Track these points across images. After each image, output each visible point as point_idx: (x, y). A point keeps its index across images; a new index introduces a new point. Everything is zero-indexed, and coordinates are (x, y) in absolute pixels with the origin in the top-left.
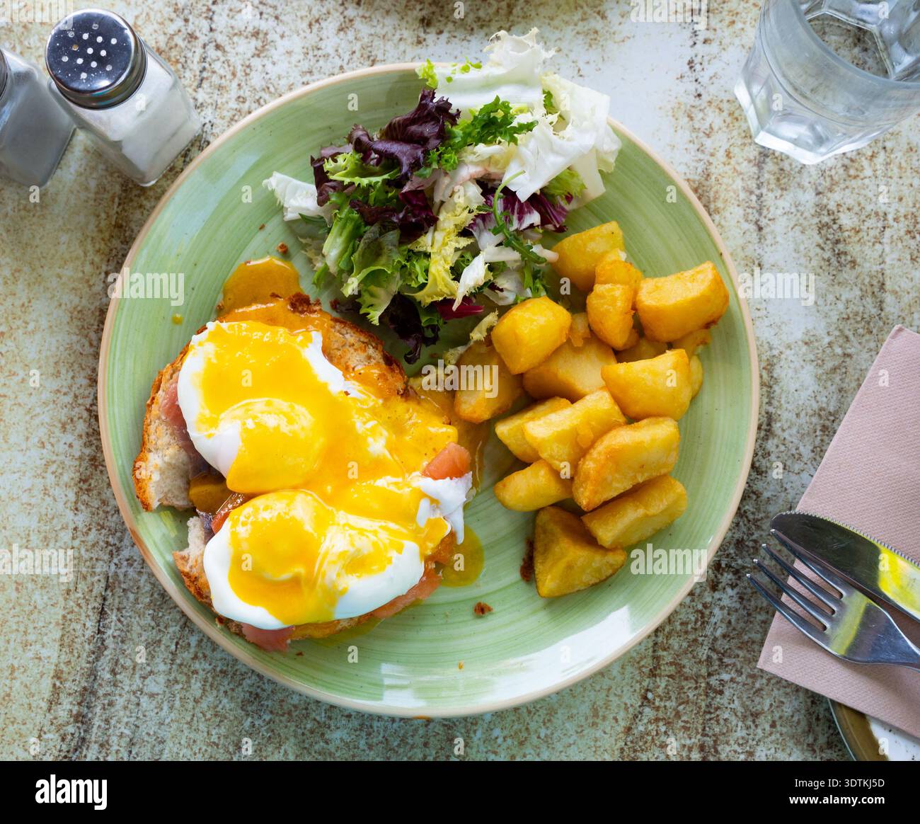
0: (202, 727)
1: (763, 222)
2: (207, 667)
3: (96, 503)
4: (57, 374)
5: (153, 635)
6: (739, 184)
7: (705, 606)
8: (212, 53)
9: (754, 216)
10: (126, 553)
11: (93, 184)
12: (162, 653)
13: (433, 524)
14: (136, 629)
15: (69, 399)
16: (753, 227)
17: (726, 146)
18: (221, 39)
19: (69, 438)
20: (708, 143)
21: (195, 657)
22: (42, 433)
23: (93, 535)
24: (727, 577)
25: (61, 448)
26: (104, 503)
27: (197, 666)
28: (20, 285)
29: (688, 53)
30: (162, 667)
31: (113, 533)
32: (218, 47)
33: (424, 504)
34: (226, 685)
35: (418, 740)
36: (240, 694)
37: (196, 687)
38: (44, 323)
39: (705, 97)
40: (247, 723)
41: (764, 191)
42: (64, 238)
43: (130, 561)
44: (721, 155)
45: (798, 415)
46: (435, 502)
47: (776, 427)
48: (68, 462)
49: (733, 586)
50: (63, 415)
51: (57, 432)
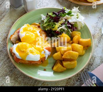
0: (3, 71)
1: (100, 42)
2: (8, 65)
3: (4, 42)
4: (7, 27)
5: (3, 59)
6: (98, 37)
7: (75, 83)
8: (41, 3)
9: (99, 41)
10: (5, 48)
11: (22, 11)
12: (3, 61)
13: (43, 55)
14: (1, 57)
15: (7, 30)
16: (98, 42)
17: (98, 32)
18: (43, 2)
19: (5, 34)
20: (96, 31)
21: (7, 63)
22: (2, 32)
23: (2, 45)
24: (79, 81)
25: (4, 35)
26: (5, 42)
27: (6, 64)
28: (8, 18)
29: (97, 21)
30: (2, 63)
31: (4, 46)
32: (42, 3)
33: (43, 51)
34: (9, 68)
35: (29, 84)
36: (10, 69)
37: (5, 66)
38: (9, 22)
39: (97, 26)
40: (9, 73)
41: (101, 39)
42: (16, 15)
43: (5, 49)
44: (97, 33)
45: (96, 65)
46: (45, 52)
47: (93, 65)
48: (4, 36)
49: (79, 82)
50: (6, 31)
51: (4, 33)
